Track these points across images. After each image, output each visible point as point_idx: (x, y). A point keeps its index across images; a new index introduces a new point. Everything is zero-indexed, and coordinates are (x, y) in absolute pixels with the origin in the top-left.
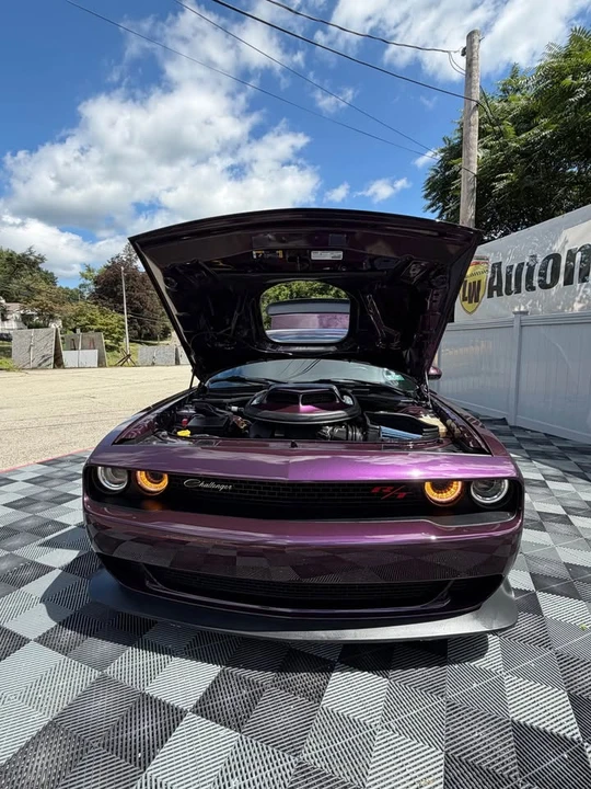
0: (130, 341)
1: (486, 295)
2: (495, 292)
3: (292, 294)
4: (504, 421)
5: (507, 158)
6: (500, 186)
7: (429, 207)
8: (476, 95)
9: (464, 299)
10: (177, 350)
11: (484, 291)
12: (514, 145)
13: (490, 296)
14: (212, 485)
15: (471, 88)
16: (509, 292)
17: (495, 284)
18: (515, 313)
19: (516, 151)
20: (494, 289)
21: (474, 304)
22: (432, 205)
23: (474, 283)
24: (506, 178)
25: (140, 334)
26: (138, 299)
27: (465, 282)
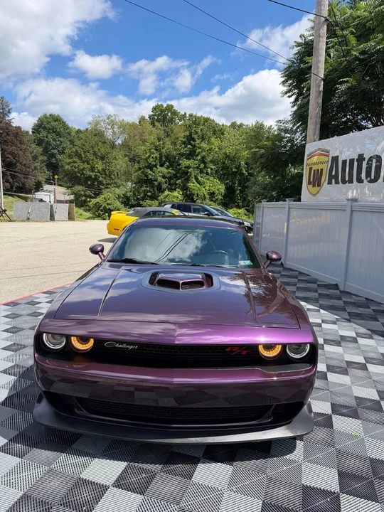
0: (4, 194)
1: (327, 182)
2: (333, 181)
3: (161, 158)
4: (336, 287)
5: (350, 63)
6: (343, 87)
7: (286, 93)
8: (325, 13)
9: (309, 183)
10: (52, 206)
11: (325, 178)
12: (355, 53)
13: (330, 183)
14: (125, 346)
15: (321, 5)
16: (344, 182)
17: (333, 173)
18: (348, 200)
19: (357, 58)
20: (333, 178)
21: (317, 189)
22: (289, 91)
23: (318, 170)
24: (347, 82)
25: (12, 187)
26: (11, 153)
27: (311, 169)
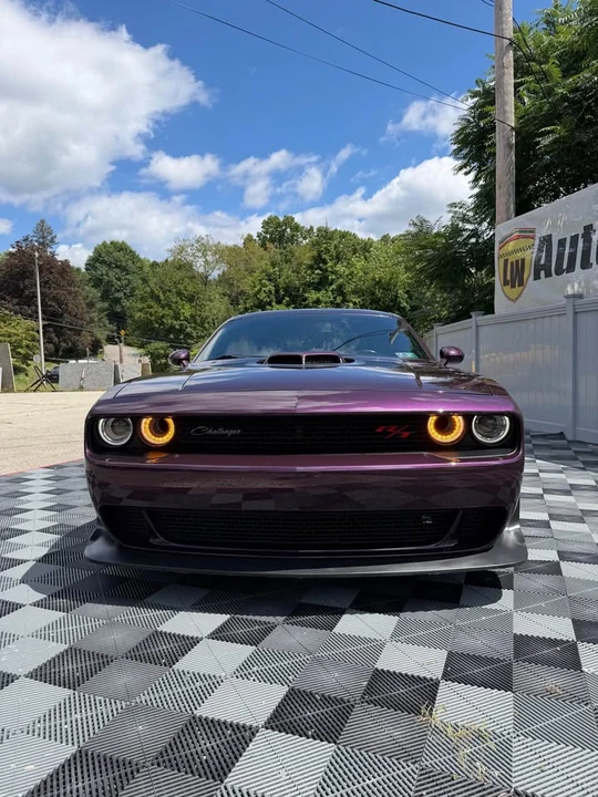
1: (532, 277)
2: (542, 273)
4: (561, 435)
5: (553, 106)
6: (545, 141)
7: (461, 168)
8: (509, 33)
9: (506, 283)
11: (529, 272)
12: (560, 91)
13: (537, 277)
14: (221, 431)
15: (502, 23)
16: (559, 271)
17: (542, 262)
18: (567, 297)
19: (564, 98)
20: (542, 270)
21: (517, 289)
23: (517, 261)
24: (549, 132)
27: (506, 261)
